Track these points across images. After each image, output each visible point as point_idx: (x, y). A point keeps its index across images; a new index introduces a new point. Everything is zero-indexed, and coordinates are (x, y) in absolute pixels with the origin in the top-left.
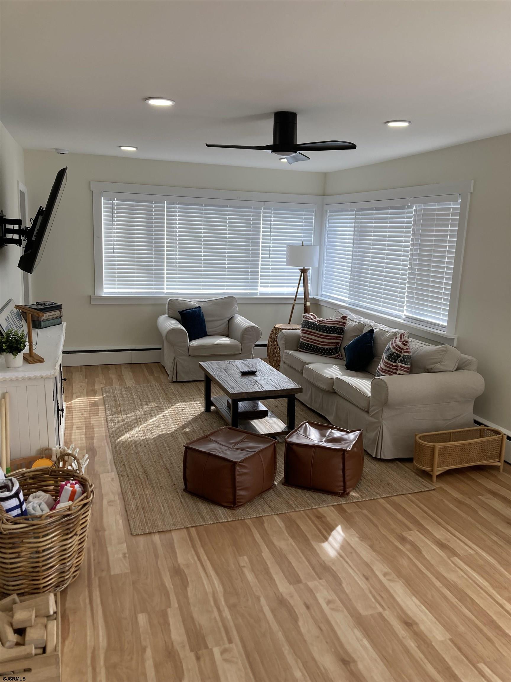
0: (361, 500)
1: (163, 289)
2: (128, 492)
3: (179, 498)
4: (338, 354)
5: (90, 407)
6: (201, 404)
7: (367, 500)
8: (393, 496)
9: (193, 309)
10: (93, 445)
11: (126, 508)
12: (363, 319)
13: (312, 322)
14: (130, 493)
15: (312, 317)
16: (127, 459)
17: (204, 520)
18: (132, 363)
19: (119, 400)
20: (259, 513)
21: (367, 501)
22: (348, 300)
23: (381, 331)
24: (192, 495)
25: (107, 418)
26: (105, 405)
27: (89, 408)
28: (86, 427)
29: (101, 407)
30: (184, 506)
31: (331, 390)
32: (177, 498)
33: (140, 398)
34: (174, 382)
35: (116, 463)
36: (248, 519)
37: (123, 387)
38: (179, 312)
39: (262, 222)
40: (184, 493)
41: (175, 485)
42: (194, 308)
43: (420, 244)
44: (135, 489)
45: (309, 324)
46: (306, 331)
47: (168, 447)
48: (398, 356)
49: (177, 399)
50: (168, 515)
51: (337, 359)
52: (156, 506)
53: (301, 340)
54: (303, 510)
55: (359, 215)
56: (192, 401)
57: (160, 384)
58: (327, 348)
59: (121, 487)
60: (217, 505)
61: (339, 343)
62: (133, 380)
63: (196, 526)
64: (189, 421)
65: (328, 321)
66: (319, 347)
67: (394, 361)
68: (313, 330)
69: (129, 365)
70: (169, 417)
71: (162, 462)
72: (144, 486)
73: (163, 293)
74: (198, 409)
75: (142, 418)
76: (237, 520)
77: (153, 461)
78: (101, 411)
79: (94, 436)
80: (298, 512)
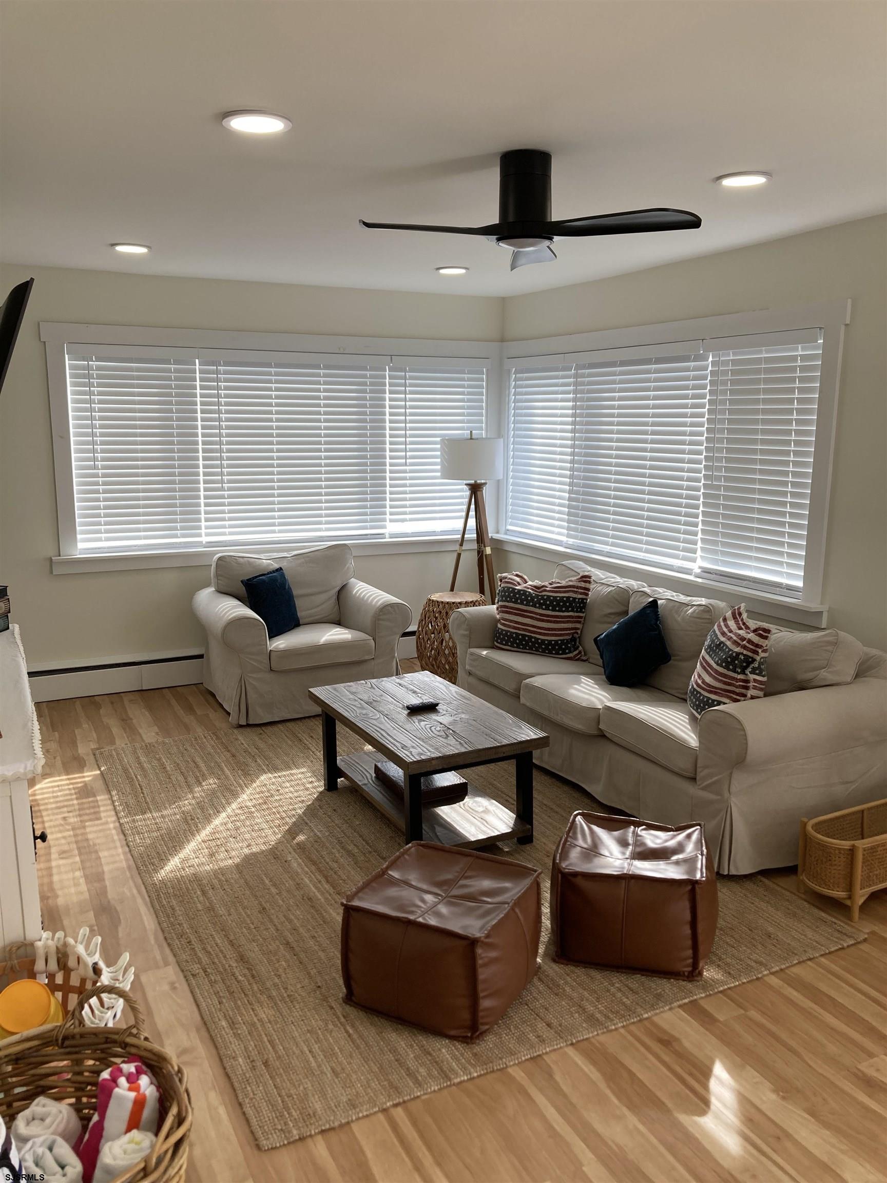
0: (733, 985)
1: (200, 535)
2: (219, 1020)
3: (341, 1023)
4: (577, 652)
5: (77, 799)
6: (313, 772)
7: (744, 983)
8: (792, 966)
9: (268, 574)
10: (106, 897)
11: (225, 1069)
12: (618, 579)
13: (522, 590)
14: (224, 1023)
15: (518, 579)
16: (192, 928)
17: (418, 1084)
18: (144, 688)
19: (136, 777)
20: (532, 1046)
21: (744, 985)
22: (567, 541)
23: (672, 604)
24: (366, 1013)
25: (121, 825)
26: (109, 792)
27: (75, 802)
28: (79, 849)
29: (102, 798)
30: (358, 1047)
31: (596, 732)
32: (335, 1026)
33: (180, 769)
34: (241, 726)
35: (169, 941)
36: (513, 1065)
37: (137, 745)
38: (242, 582)
39: (387, 396)
40: (348, 1009)
41: (319, 987)
42: (271, 573)
43: (727, 428)
44: (233, 1010)
45: (515, 594)
46: (512, 608)
47: (275, 885)
48: (749, 661)
49: (260, 766)
50: (330, 1078)
51: (576, 660)
52: (294, 1053)
53: (499, 626)
54: (623, 1027)
55: (583, 376)
56: (291, 769)
57: (213, 733)
58: (556, 641)
59: (198, 1006)
60: (430, 1033)
61: (578, 629)
62: (156, 728)
63: (404, 1102)
64: (300, 816)
65: (552, 586)
66: (539, 639)
67: (739, 670)
68: (526, 605)
69: (139, 692)
70: (253, 810)
71: (272, 929)
72: (252, 999)
73: (199, 544)
74: (309, 786)
75: (198, 818)
76: (491, 1072)
77: (252, 927)
78: (104, 805)
79: (103, 872)
80: (614, 1033)
